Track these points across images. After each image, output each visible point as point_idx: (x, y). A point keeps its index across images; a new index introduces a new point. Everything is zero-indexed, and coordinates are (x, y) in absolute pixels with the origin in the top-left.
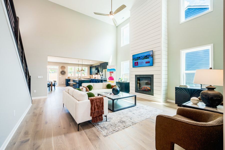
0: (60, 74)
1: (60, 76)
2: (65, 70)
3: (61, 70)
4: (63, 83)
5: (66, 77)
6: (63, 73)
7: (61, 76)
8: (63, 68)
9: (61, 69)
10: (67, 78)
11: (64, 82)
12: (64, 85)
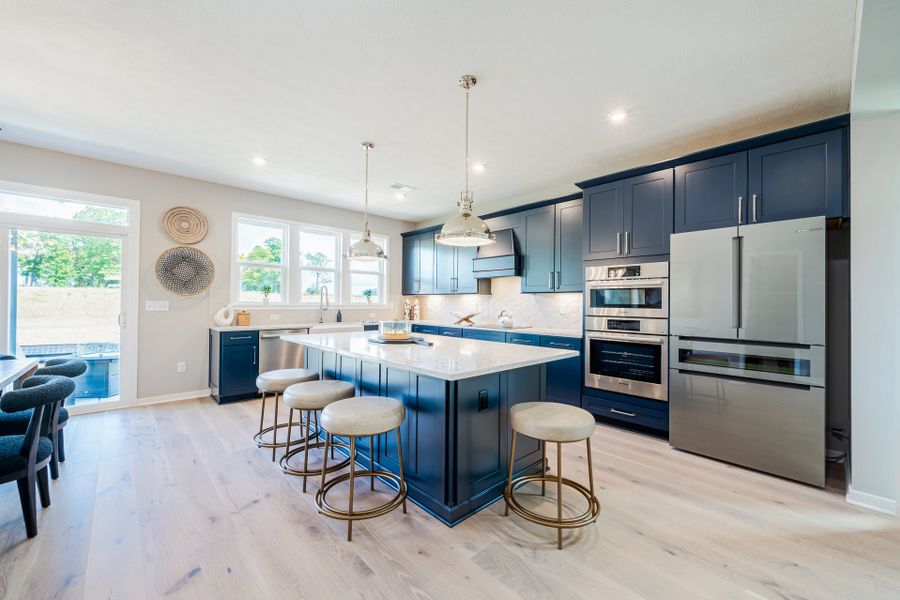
0: (155, 283)
1: (151, 306)
2: (207, 248)
3: (165, 246)
4: (181, 367)
5: (219, 316)
6: (184, 271)
7: (164, 302)
8: (188, 231)
9: (167, 233)
10: (226, 325)
11: (197, 363)
12: (200, 388)
